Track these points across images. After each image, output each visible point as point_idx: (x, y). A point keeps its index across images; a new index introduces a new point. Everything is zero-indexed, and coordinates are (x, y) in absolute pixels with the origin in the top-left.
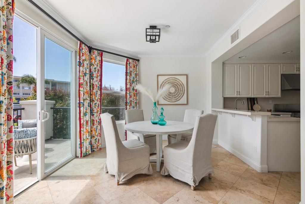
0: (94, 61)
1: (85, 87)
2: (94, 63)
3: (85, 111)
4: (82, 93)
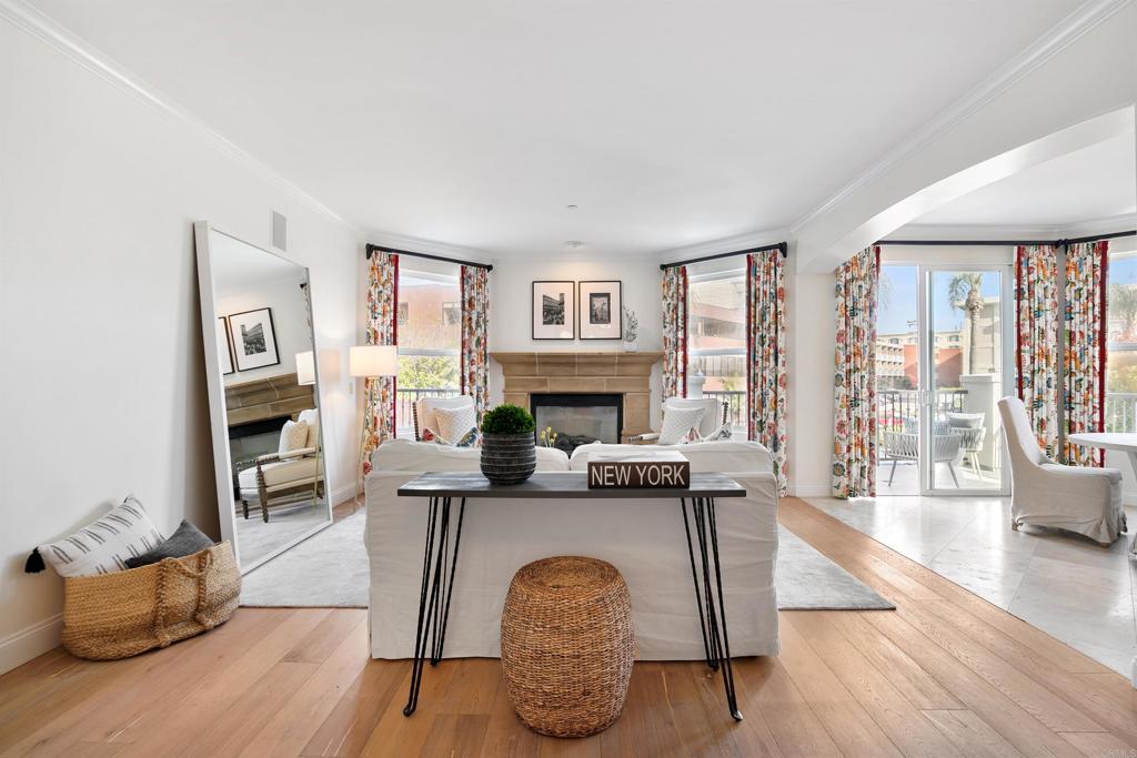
0: (1073, 273)
1: (1037, 342)
2: (1073, 277)
3: (1036, 396)
4: (1026, 357)
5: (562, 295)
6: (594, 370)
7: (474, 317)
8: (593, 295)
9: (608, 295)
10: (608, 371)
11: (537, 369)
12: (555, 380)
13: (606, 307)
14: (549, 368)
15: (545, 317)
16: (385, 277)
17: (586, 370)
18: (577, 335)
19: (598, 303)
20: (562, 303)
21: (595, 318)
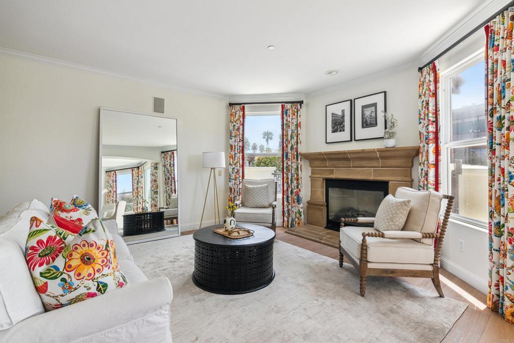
5: (343, 111)
6: (364, 163)
7: (290, 133)
8: (364, 107)
9: (375, 105)
10: (375, 164)
11: (328, 163)
12: (338, 170)
13: (373, 114)
14: (335, 162)
15: (333, 128)
16: (237, 118)
17: (357, 163)
18: (352, 138)
19: (368, 112)
20: (343, 117)
21: (366, 124)
